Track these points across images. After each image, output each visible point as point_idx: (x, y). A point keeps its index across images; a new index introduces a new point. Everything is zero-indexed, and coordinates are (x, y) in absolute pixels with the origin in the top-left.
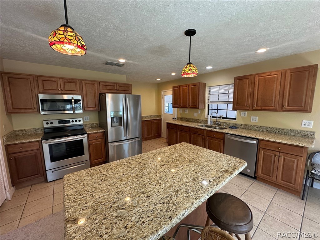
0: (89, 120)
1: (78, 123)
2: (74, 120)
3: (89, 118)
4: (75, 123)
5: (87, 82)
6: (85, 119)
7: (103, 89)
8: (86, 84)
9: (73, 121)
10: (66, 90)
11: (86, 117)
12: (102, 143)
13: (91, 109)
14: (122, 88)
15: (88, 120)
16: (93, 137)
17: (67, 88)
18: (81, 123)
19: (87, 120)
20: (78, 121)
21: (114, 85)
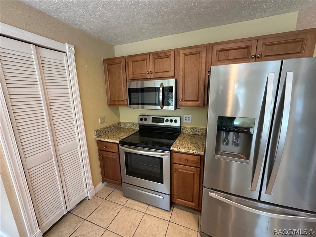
0: (190, 122)
1: (173, 124)
2: (169, 119)
3: (190, 119)
4: (169, 124)
5: (188, 51)
6: (184, 119)
7: (220, 60)
8: (186, 55)
9: (167, 121)
10: (156, 72)
11: (187, 116)
12: (195, 176)
13: (190, 103)
14: (275, 47)
15: (189, 120)
16: (180, 160)
17: (158, 69)
18: (178, 124)
19: (187, 121)
20: (174, 121)
21: (248, 44)
